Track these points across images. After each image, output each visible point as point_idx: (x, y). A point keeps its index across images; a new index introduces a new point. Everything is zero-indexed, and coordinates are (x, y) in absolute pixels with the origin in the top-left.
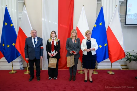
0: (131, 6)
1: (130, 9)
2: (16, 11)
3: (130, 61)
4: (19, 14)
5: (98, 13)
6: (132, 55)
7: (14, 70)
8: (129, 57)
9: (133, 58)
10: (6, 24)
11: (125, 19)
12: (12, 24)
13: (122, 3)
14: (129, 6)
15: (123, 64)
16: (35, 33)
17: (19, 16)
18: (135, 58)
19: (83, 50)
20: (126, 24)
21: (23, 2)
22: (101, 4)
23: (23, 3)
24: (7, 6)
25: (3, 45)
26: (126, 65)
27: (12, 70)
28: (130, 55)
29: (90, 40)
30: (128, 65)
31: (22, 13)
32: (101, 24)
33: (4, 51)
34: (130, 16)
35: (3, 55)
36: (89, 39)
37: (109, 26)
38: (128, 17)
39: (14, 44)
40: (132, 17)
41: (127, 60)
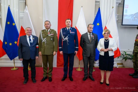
0: (128, 7)
1: (126, 10)
2: (17, 10)
3: (126, 60)
4: (21, 14)
5: (96, 13)
6: (127, 54)
7: (16, 67)
8: (125, 56)
9: (129, 57)
10: (9, 23)
11: (122, 19)
12: (14, 23)
13: (120, 4)
14: (126, 8)
15: (120, 62)
16: (30, 30)
17: (21, 16)
18: (131, 57)
19: (99, 51)
20: (123, 24)
21: (25, 1)
22: (99, 5)
23: (24, 3)
24: (9, 6)
25: (6, 43)
26: (122, 64)
27: (13, 67)
28: (126, 54)
29: (108, 40)
30: (124, 63)
31: (24, 12)
32: (98, 24)
33: (7, 49)
34: (127, 17)
35: (6, 52)
36: (106, 39)
37: (106, 26)
38: (125, 18)
39: (16, 42)
40: (129, 18)
41: (123, 59)
